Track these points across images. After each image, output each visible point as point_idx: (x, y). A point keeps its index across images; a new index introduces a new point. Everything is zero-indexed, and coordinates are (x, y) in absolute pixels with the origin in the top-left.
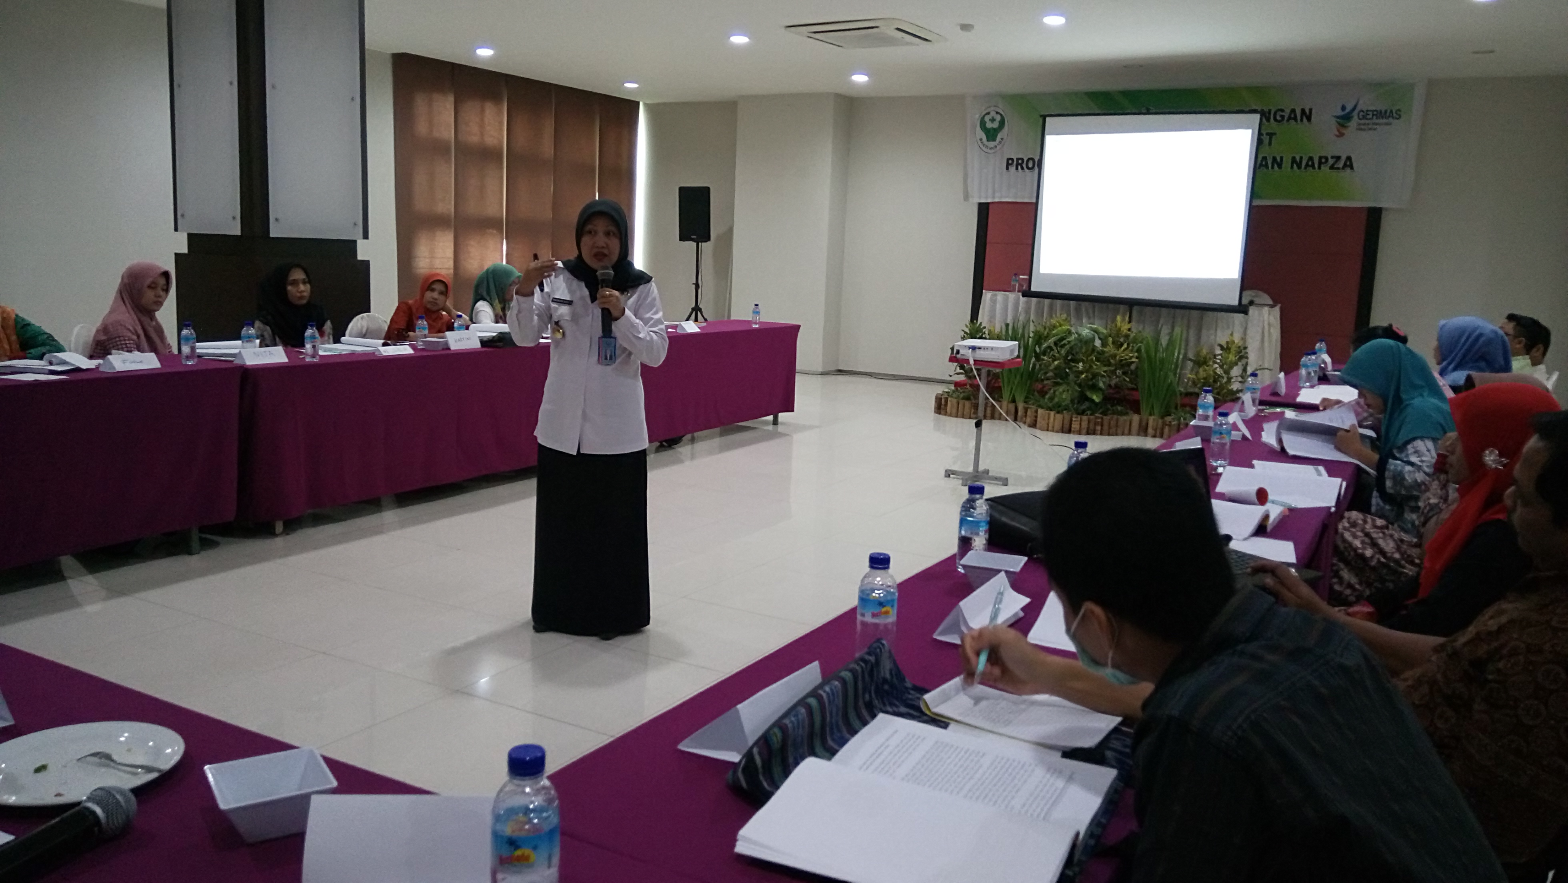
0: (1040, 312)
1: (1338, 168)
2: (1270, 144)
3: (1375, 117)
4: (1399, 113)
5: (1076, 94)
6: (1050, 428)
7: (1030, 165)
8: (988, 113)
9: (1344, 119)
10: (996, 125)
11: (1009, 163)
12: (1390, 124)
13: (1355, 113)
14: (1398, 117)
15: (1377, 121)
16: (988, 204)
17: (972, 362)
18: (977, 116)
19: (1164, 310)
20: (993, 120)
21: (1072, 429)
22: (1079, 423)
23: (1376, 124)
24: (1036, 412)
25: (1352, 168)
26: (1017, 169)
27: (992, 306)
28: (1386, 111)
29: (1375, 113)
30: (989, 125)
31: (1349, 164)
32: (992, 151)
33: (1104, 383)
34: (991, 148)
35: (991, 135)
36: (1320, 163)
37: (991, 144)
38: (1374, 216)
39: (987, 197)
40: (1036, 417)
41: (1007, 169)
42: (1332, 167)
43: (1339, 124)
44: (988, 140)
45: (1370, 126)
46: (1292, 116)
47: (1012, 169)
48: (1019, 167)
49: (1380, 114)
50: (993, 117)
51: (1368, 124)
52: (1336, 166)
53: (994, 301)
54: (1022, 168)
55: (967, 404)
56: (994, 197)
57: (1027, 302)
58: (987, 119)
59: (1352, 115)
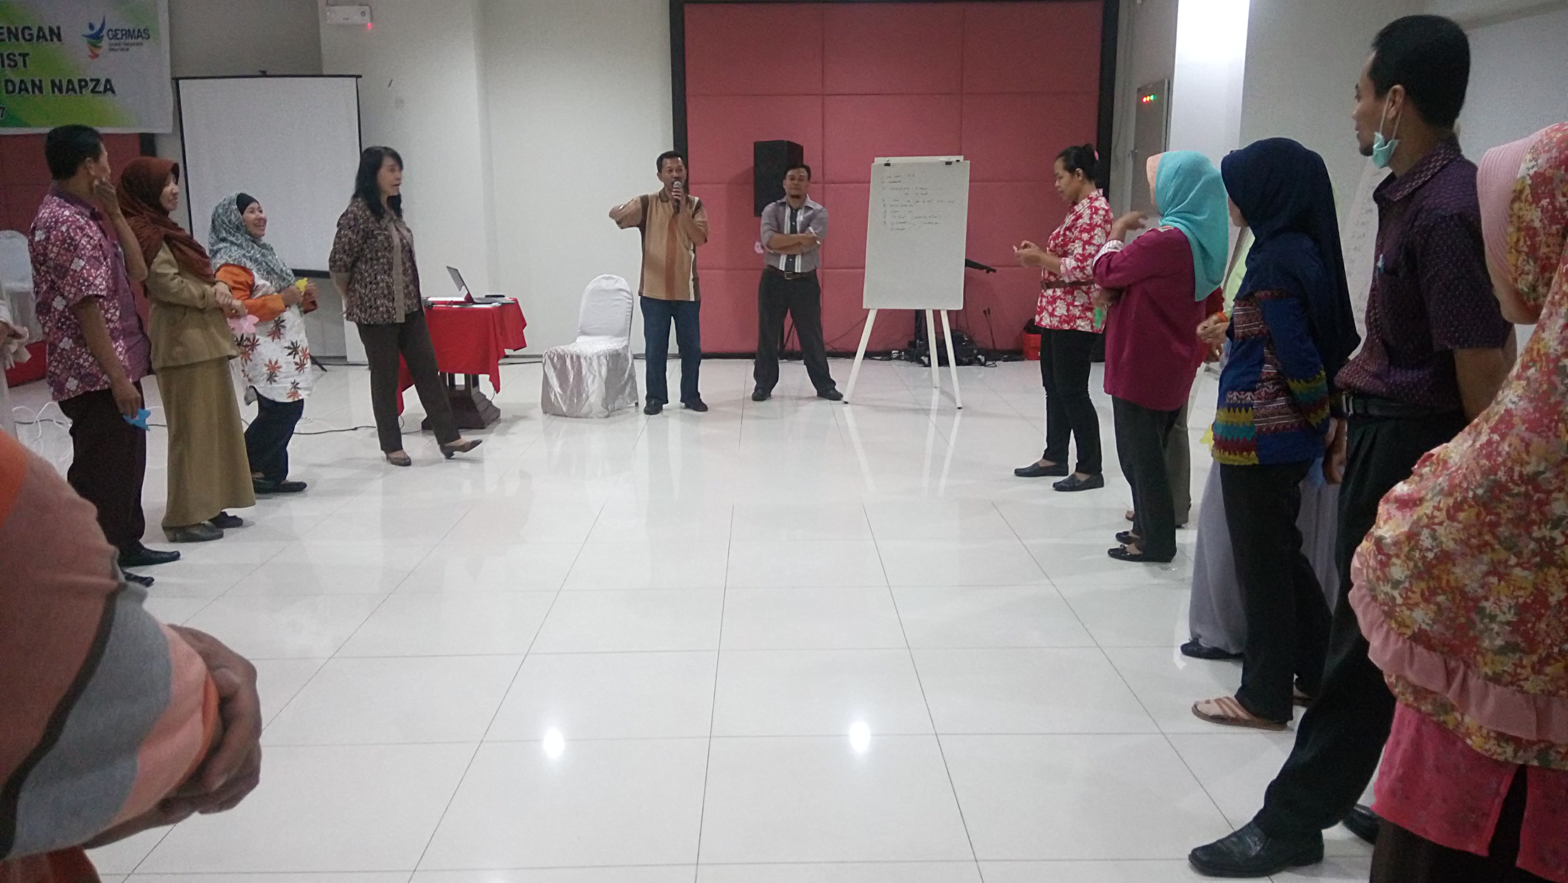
1: (100, 92)
2: (25, 65)
3: (124, 37)
4: (146, 32)
9: (95, 38)
12: (141, 44)
13: (105, 32)
14: (147, 37)
15: (127, 41)
23: (127, 44)
25: (113, 92)
28: (134, 31)
29: (124, 32)
31: (109, 88)
36: (81, 88)
38: (148, 143)
42: (93, 91)
43: (90, 43)
45: (122, 47)
46: (41, 36)
49: (128, 34)
51: (120, 44)
52: (96, 90)
59: (101, 35)
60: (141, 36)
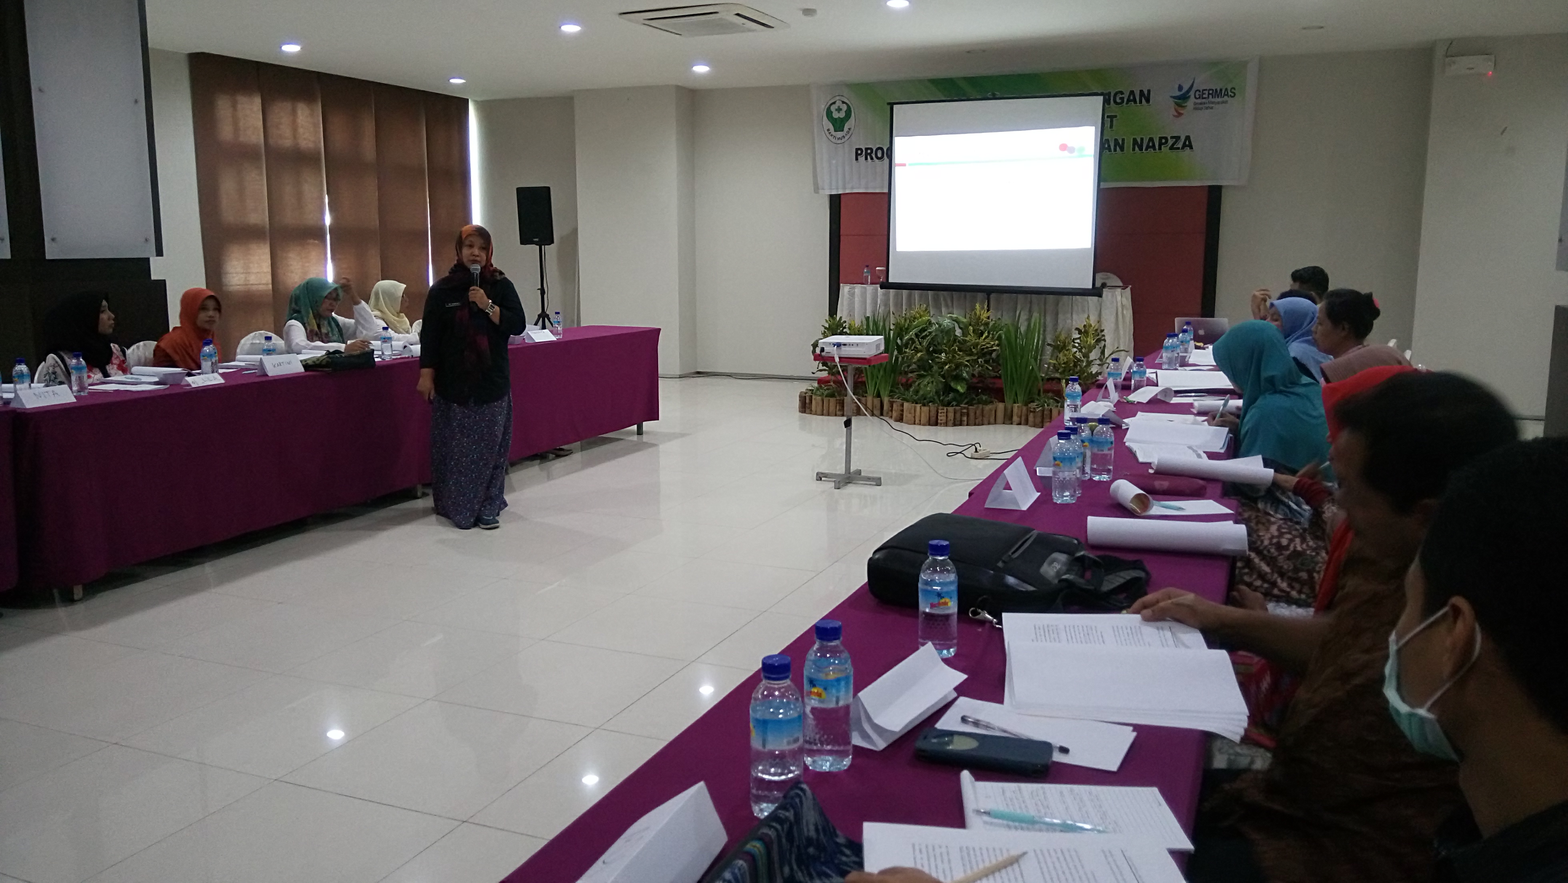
0: (898, 304)
1: (1178, 148)
2: (1111, 127)
3: (1210, 96)
4: (1233, 90)
5: (920, 81)
6: (917, 421)
7: (879, 155)
8: (834, 103)
9: (1182, 99)
10: (842, 115)
11: (858, 153)
12: (1226, 102)
13: (1192, 93)
14: (1232, 95)
15: (1213, 100)
16: (840, 195)
17: (837, 360)
18: (823, 107)
19: (1020, 296)
20: (839, 110)
21: (939, 421)
22: (945, 414)
23: (1213, 103)
24: (902, 405)
25: (1191, 148)
26: (866, 159)
27: (851, 300)
28: (1221, 90)
29: (1211, 92)
30: (836, 115)
31: (1188, 144)
32: (839, 141)
33: (967, 372)
34: (839, 139)
35: (838, 125)
36: (1160, 144)
37: (839, 134)
38: (1215, 194)
39: (837, 189)
40: (902, 411)
41: (857, 159)
42: (1172, 148)
43: (1176, 103)
44: (835, 131)
45: (1207, 105)
46: (1132, 98)
47: (862, 159)
48: (869, 157)
49: (1216, 93)
50: (839, 107)
51: (1204, 103)
52: (1175, 146)
53: (852, 294)
54: (872, 158)
55: (832, 400)
56: (844, 188)
57: (884, 295)
58: (833, 108)
59: (1189, 94)
60: (1227, 95)
